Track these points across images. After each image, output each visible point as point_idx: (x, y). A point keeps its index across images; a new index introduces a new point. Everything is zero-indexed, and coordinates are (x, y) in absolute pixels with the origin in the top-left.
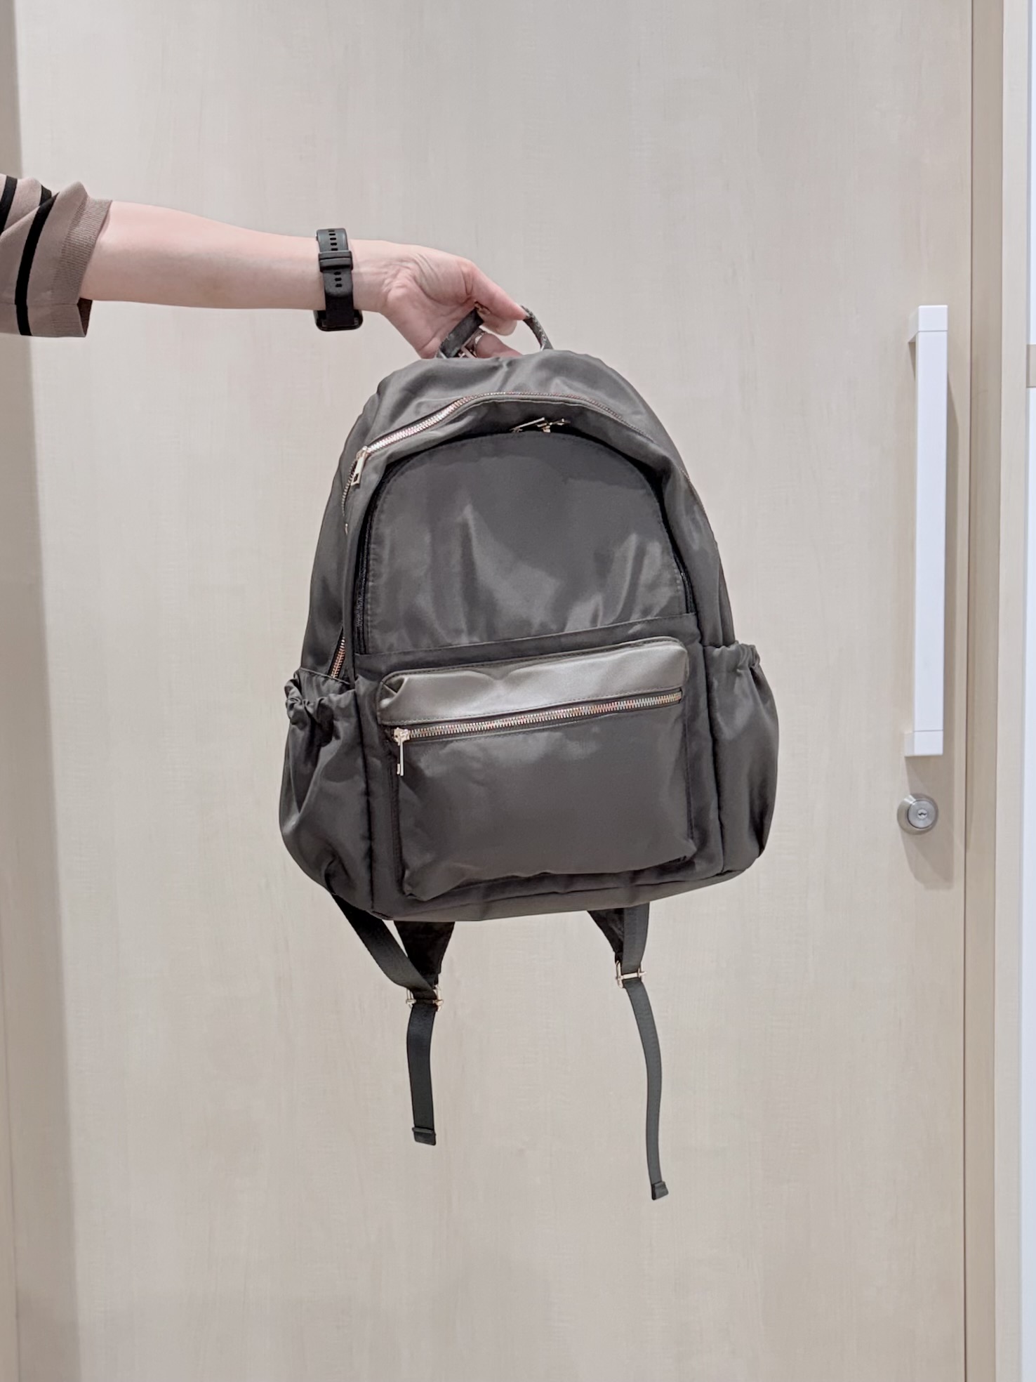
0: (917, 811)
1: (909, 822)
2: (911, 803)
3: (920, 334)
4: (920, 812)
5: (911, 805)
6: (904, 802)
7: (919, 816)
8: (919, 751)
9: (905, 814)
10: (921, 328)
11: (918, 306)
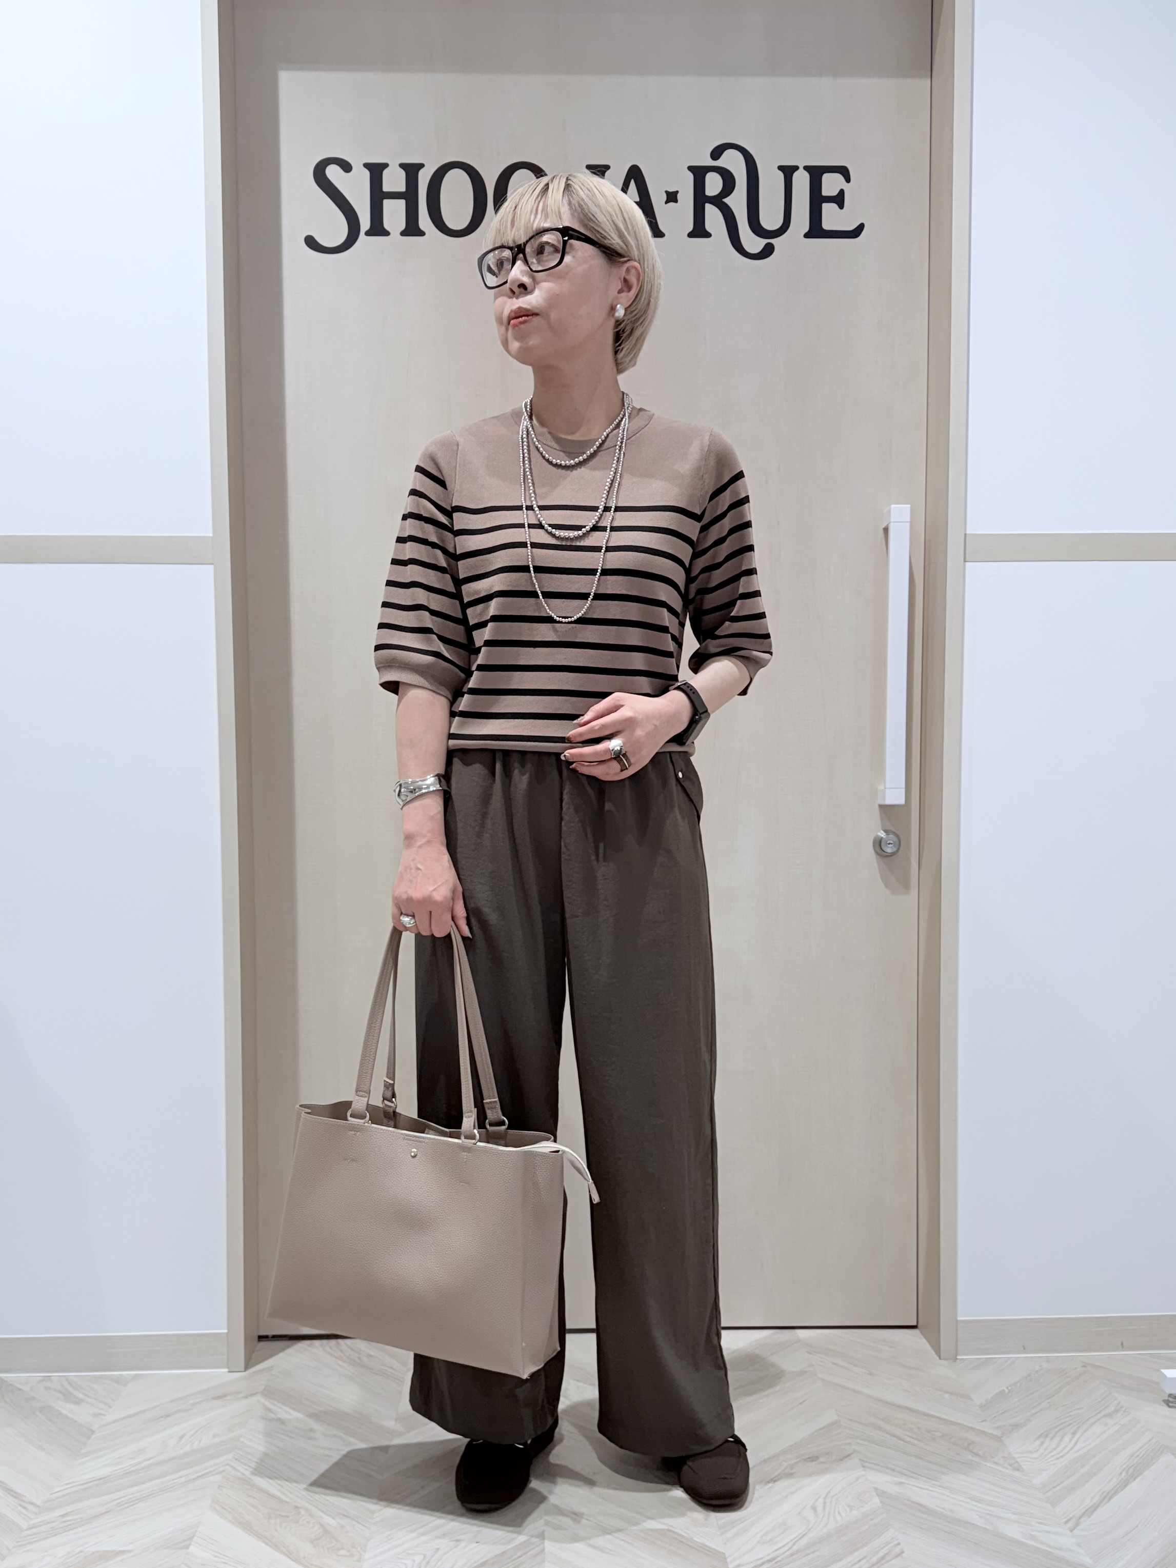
0: (887, 841)
1: (881, 849)
2: (882, 836)
3: (892, 524)
4: (888, 842)
5: (882, 838)
6: (877, 835)
7: (888, 845)
8: (889, 801)
9: (879, 844)
10: (892, 520)
11: (890, 505)
